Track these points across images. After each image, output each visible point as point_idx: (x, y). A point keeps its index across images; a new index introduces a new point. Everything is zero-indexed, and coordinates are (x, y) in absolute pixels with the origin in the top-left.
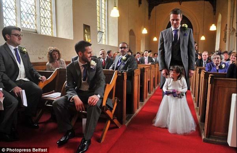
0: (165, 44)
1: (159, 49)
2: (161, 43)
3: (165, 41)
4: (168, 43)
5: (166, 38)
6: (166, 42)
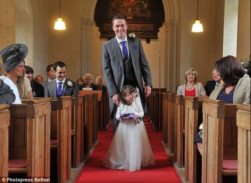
0: (111, 61)
1: (104, 68)
2: (107, 61)
3: (111, 58)
4: (116, 60)
5: (112, 54)
6: (114, 59)
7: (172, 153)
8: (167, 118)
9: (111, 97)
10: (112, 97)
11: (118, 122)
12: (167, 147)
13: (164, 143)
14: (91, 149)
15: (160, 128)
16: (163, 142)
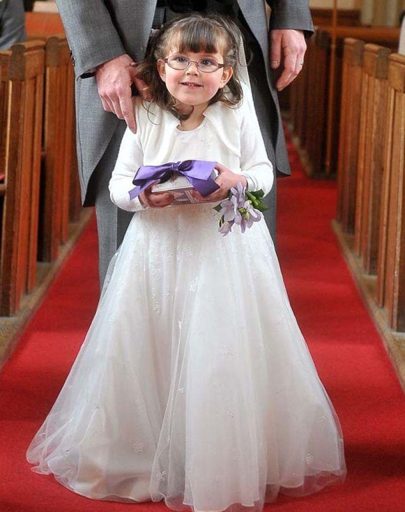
7: (370, 273)
8: (358, 138)
9: (84, 76)
10: (93, 74)
11: (124, 217)
12: (352, 247)
13: (343, 230)
14: (62, 243)
15: (328, 170)
16: (337, 227)
